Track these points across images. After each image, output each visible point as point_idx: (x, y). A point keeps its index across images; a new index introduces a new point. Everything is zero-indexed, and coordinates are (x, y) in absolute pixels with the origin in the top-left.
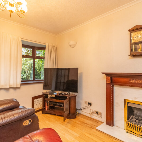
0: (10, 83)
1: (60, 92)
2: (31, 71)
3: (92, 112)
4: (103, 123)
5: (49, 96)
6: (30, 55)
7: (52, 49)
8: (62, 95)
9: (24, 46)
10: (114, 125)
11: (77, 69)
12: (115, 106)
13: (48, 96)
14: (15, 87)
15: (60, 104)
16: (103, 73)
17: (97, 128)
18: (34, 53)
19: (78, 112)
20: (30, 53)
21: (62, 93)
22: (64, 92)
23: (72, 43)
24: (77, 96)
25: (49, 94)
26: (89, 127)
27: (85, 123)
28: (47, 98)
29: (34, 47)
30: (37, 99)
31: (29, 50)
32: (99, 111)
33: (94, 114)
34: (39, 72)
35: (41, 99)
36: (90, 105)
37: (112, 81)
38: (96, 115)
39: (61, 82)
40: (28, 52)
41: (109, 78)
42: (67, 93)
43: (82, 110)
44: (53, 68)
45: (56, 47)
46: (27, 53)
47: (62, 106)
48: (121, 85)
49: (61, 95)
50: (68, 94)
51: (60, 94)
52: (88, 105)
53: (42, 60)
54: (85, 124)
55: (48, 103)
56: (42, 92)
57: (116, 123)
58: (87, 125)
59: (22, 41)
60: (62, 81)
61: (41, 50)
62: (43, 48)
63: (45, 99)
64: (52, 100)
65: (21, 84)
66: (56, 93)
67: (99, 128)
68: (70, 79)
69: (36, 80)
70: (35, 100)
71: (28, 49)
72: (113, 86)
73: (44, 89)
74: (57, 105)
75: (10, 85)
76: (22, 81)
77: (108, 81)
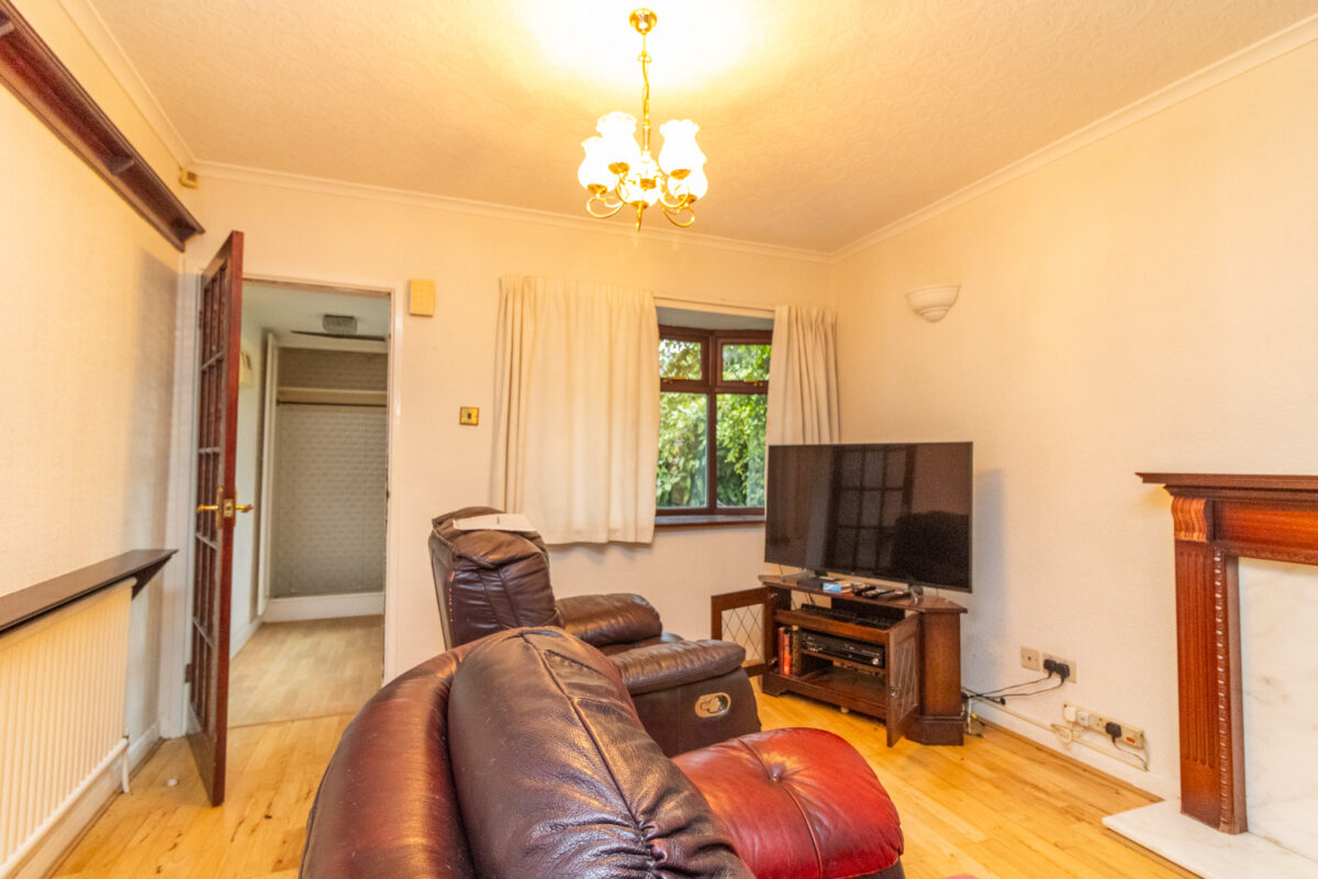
0: (608, 522)
1: (861, 582)
2: (694, 459)
3: (1076, 723)
4: (1154, 799)
5: (798, 599)
6: (692, 376)
7: (810, 339)
8: (875, 597)
9: (668, 332)
10: (1244, 829)
11: (961, 453)
12: (1246, 699)
13: (789, 598)
14: (631, 539)
15: (865, 652)
16: (1148, 478)
17: (1108, 821)
18: (711, 364)
19: (974, 709)
20: (689, 366)
21: (873, 588)
22: (883, 585)
23: (929, 295)
24: (965, 611)
25: (795, 589)
26: (1055, 808)
27: (1026, 783)
28: (788, 607)
29: (712, 332)
30: (735, 607)
31: (686, 353)
32: (1129, 722)
33: (1087, 737)
34: (738, 466)
35: (758, 609)
36: (1056, 679)
37: (1216, 530)
38: (1105, 742)
39: (859, 527)
40: (683, 362)
41: (1197, 506)
42: (901, 587)
43: (1003, 702)
44: (816, 442)
45: (829, 320)
46: (679, 368)
47: (876, 662)
48: (1292, 558)
49: (867, 597)
50: (907, 596)
51: (859, 593)
52: (1044, 674)
53: (754, 397)
54: (1027, 789)
55: (795, 637)
56: (760, 577)
57: (1254, 814)
58: (1042, 795)
59: (659, 309)
60: (869, 518)
61: (747, 344)
62: (760, 335)
63: (774, 613)
64: (815, 621)
65: (659, 527)
66: (840, 585)
67: (1126, 822)
68: (921, 506)
69: (724, 506)
70: (726, 614)
71: (682, 346)
72: (1231, 560)
73: (768, 558)
74: (843, 655)
75: (610, 531)
76: (659, 513)
77: (1189, 528)
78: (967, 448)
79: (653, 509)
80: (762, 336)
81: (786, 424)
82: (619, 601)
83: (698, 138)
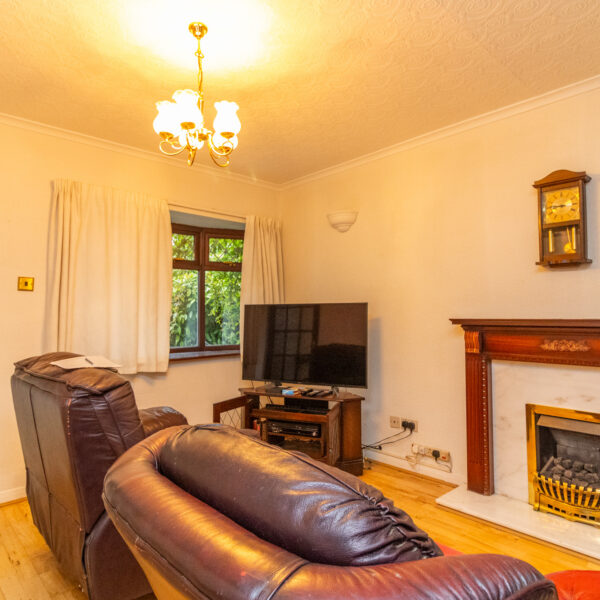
0: (137, 358)
1: (304, 387)
2: (183, 314)
3: (418, 453)
4: (454, 486)
5: (264, 401)
6: (188, 258)
8: (314, 395)
9: (177, 228)
10: (493, 493)
11: (360, 309)
12: (496, 431)
13: (258, 403)
14: (153, 370)
15: (308, 429)
16: (455, 321)
17: (438, 501)
18: (201, 250)
19: (367, 454)
20: (186, 251)
21: (311, 390)
22: (317, 388)
23: (341, 217)
24: (364, 399)
25: (263, 395)
26: (412, 499)
27: (396, 489)
28: (258, 407)
29: (201, 229)
30: (227, 410)
31: (184, 242)
32: (443, 449)
33: (423, 460)
34: (217, 318)
35: (240, 410)
36: (408, 431)
37: (483, 346)
38: (431, 461)
40: (181, 249)
41: (475, 335)
42: (328, 388)
43: (380, 448)
44: (271, 303)
46: (179, 252)
47: (314, 434)
48: (514, 359)
49: (310, 396)
50: (331, 393)
51: (304, 394)
52: (401, 429)
53: (228, 273)
54: (399, 492)
55: (264, 425)
56: (240, 390)
57: (499, 485)
58: (406, 494)
59: (171, 212)
60: (291, 349)
61: (224, 238)
63: (251, 411)
64: (276, 414)
65: (172, 361)
66: (292, 390)
67: (447, 499)
69: (209, 345)
70: (222, 415)
71: (182, 237)
72: (489, 361)
73: (245, 377)
74: (294, 432)
75: (139, 365)
76: (172, 351)
77: (472, 347)
78: (364, 306)
79: (168, 348)
80: (237, 234)
81: (254, 291)
82: (158, 412)
83: (238, 113)
